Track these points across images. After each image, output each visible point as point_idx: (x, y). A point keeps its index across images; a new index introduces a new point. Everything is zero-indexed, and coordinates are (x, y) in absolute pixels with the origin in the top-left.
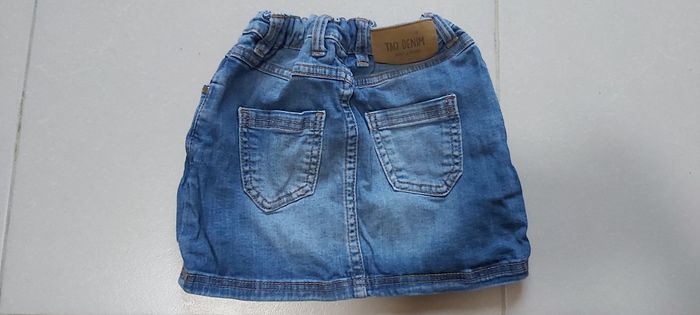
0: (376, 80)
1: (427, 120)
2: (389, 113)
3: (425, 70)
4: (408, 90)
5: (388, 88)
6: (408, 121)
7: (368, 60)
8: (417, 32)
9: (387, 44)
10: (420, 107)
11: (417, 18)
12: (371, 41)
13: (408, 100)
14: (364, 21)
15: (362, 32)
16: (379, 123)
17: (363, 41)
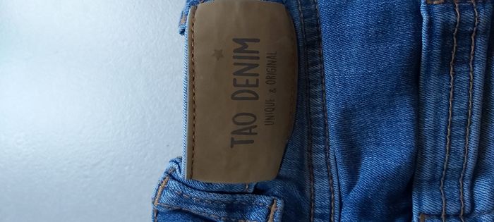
0: (321, 185)
1: (478, 69)
2: (427, 174)
3: (327, 49)
4: (373, 108)
5: (353, 161)
6: (466, 125)
7: (264, 200)
8: (219, 55)
9: (233, 142)
10: (434, 79)
11: (182, 41)
12: (219, 183)
13: (404, 114)
14: (163, 188)
15: (189, 201)
16: (452, 209)
17: (216, 206)
